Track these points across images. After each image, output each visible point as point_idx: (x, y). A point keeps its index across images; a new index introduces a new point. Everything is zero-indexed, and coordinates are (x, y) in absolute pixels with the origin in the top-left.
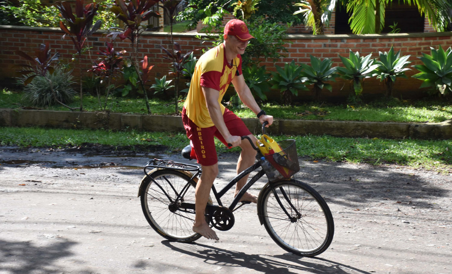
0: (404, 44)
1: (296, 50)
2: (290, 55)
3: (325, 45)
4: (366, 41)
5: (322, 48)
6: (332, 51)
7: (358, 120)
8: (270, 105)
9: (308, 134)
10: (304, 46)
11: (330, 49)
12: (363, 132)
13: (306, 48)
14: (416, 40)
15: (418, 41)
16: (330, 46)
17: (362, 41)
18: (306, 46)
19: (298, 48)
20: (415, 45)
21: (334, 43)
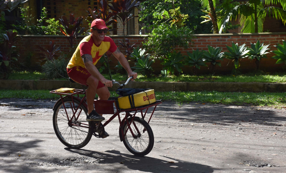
0: (267, 39)
1: (201, 43)
2: (197, 46)
3: (218, 40)
4: (243, 37)
5: (217, 42)
6: (222, 43)
7: (234, 82)
8: (184, 75)
9: (204, 90)
10: (205, 40)
11: (221, 42)
12: (237, 88)
13: (207, 42)
14: (275, 36)
15: (276, 37)
16: (221, 40)
17: (241, 37)
18: (207, 41)
19: (202, 42)
20: (274, 39)
21: (224, 39)
